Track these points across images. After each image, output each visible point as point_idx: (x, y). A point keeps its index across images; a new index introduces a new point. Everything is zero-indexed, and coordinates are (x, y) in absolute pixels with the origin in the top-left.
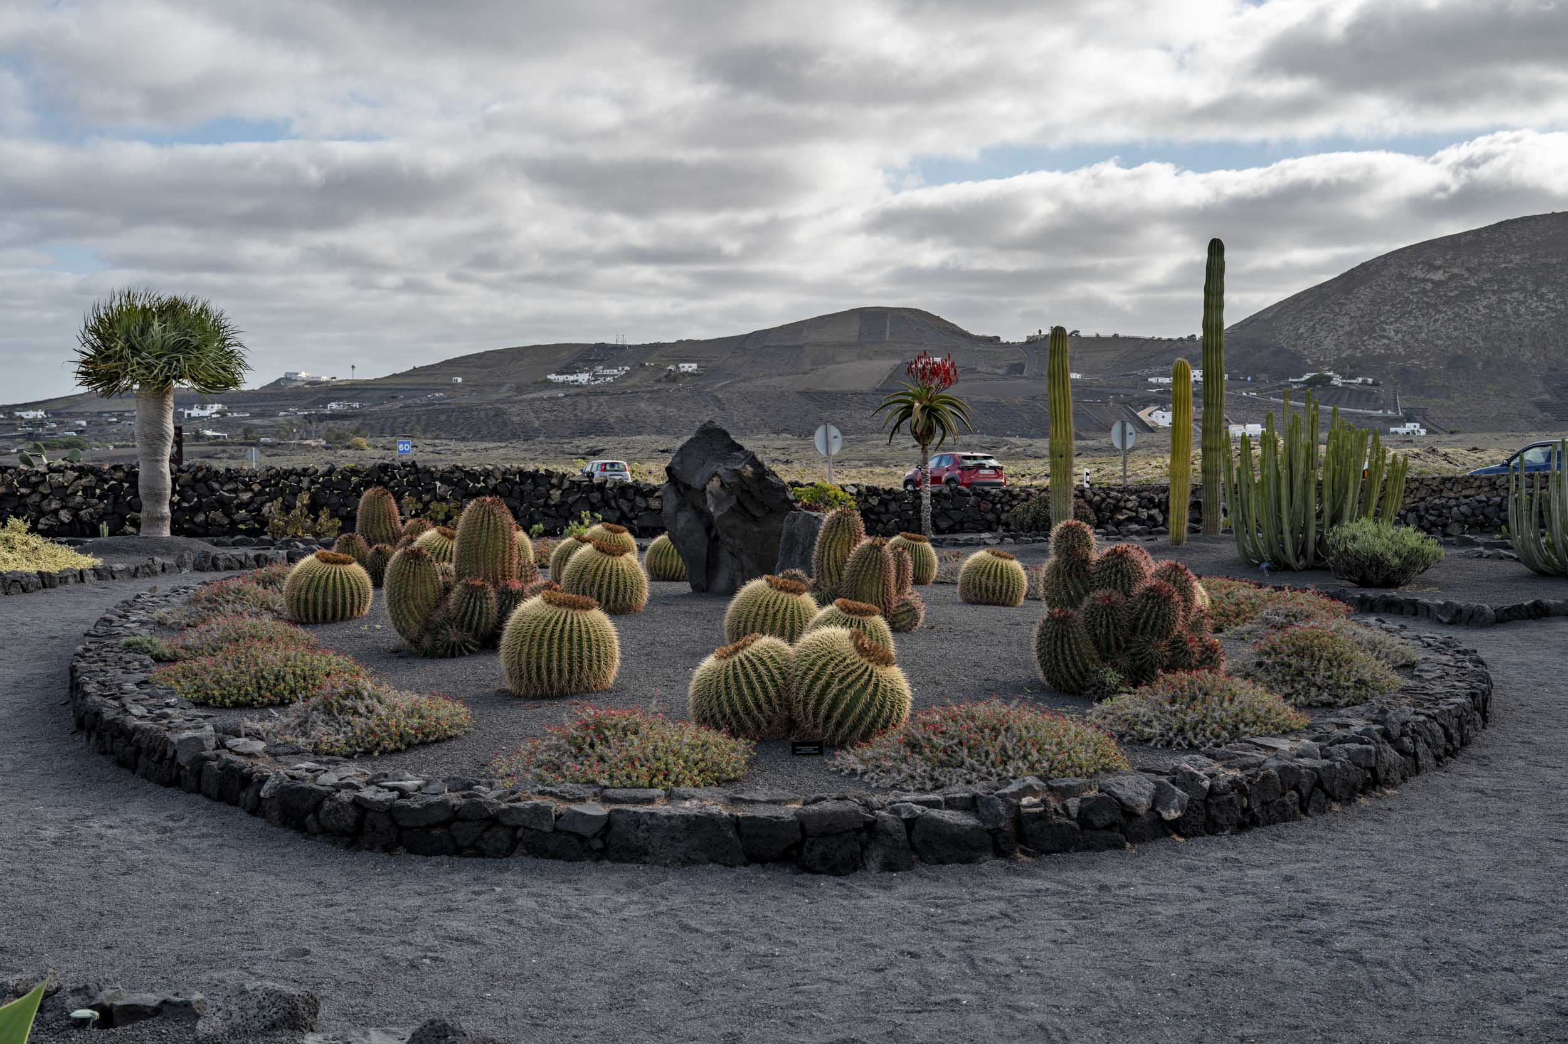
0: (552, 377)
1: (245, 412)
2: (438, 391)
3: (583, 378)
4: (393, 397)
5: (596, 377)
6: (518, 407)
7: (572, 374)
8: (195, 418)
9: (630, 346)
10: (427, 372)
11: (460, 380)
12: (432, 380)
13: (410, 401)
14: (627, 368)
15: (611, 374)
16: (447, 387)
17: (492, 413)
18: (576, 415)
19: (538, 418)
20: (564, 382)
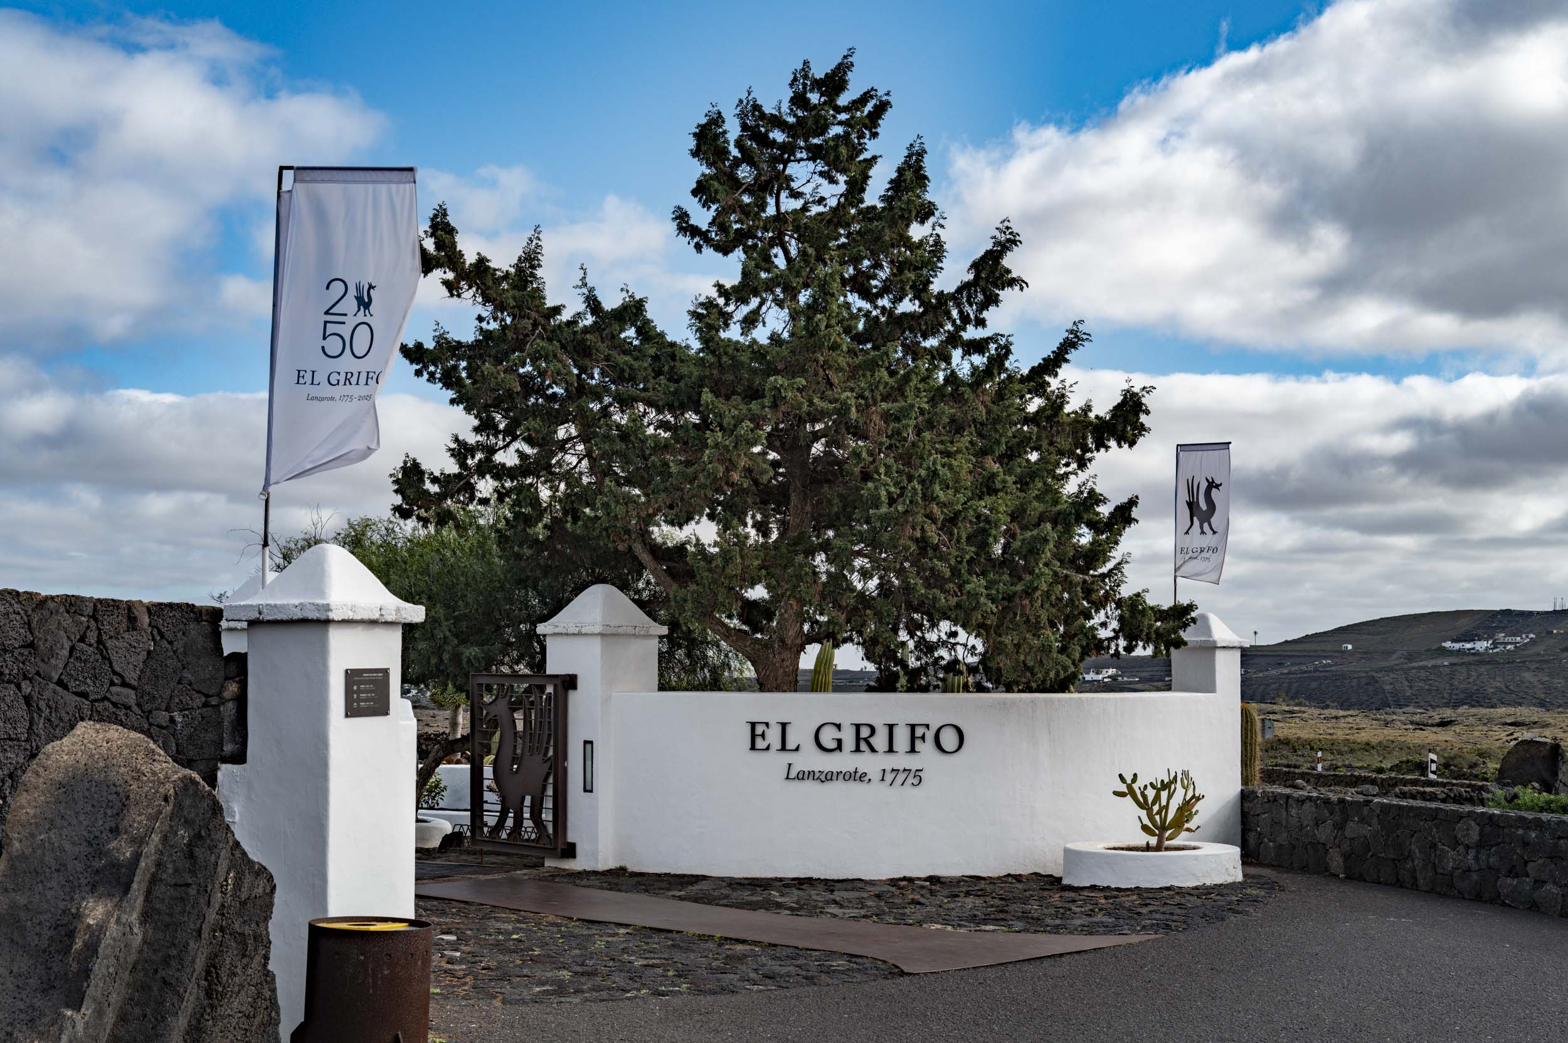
0: (1448, 644)
1: (1133, 676)
2: (1326, 658)
3: (1481, 645)
4: (1279, 664)
5: (1495, 645)
6: (1392, 675)
7: (1469, 641)
8: (1089, 682)
9: (1538, 613)
10: (1319, 639)
11: (1350, 647)
12: (1322, 647)
13: (1296, 668)
14: (1532, 636)
15: (1511, 642)
16: (1336, 654)
17: (1363, 681)
18: (1451, 685)
19: (1411, 687)
20: (1459, 650)
